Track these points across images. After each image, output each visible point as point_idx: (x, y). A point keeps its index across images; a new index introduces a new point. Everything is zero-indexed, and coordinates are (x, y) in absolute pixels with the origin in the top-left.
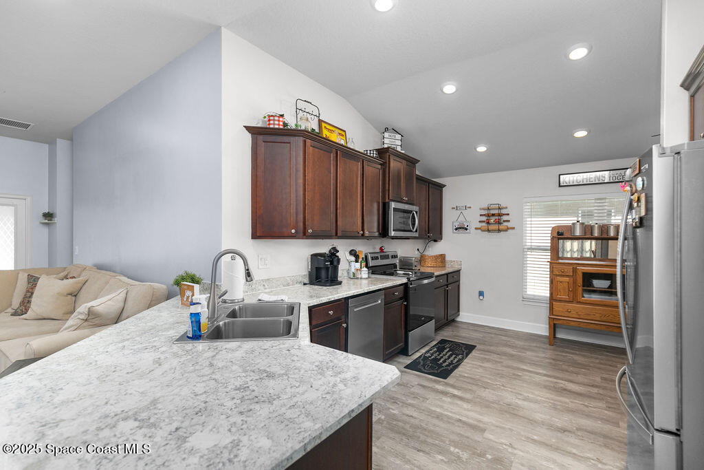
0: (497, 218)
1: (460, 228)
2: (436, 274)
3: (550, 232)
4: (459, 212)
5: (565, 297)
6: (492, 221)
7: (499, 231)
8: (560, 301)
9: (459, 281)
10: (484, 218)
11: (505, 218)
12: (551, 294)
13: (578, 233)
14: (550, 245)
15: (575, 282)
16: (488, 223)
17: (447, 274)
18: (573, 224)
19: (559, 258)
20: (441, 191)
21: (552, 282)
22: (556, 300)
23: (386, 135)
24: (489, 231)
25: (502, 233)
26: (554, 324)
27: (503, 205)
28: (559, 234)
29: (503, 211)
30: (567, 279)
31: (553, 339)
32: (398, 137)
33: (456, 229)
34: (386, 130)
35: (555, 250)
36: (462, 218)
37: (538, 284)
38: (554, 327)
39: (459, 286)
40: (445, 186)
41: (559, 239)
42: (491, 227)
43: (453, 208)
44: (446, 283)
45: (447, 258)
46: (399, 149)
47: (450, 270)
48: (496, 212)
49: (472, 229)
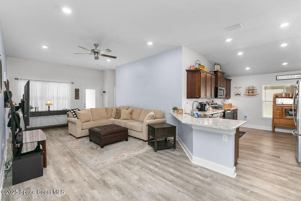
0: (252, 91)
1: (238, 94)
2: (231, 109)
3: (273, 95)
4: (237, 89)
5: (278, 117)
6: (250, 92)
7: (253, 95)
8: (277, 118)
9: (237, 112)
10: (247, 91)
11: (255, 91)
12: (273, 116)
13: (284, 96)
14: (273, 100)
15: (282, 112)
16: (249, 93)
17: (234, 110)
18: (282, 93)
19: (276, 104)
20: (230, 82)
21: (273, 112)
22: (275, 118)
23: (215, 66)
24: (249, 95)
25: (254, 96)
26: (274, 126)
27: (254, 86)
28: (276, 96)
29: (254, 89)
30: (279, 111)
31: (273, 131)
32: (219, 66)
33: (236, 95)
34: (215, 64)
35: (274, 102)
36: (238, 91)
37: (268, 113)
38: (274, 127)
39: (237, 114)
40: (231, 80)
41: (276, 98)
42: (250, 94)
43: (235, 88)
44: (233, 113)
45: (233, 105)
46: (219, 70)
47: (235, 109)
48: (252, 89)
49: (242, 95)
